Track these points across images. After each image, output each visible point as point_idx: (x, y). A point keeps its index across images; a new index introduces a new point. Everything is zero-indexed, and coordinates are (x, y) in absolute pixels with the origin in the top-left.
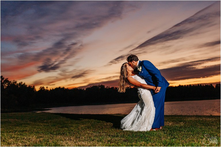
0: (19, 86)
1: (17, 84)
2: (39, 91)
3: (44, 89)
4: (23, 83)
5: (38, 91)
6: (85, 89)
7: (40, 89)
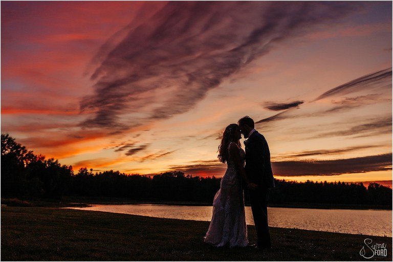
0: (47, 165)
1: (45, 161)
2: (79, 175)
3: (86, 173)
4: (54, 161)
5: (76, 175)
6: (152, 177)
7: (79, 172)
